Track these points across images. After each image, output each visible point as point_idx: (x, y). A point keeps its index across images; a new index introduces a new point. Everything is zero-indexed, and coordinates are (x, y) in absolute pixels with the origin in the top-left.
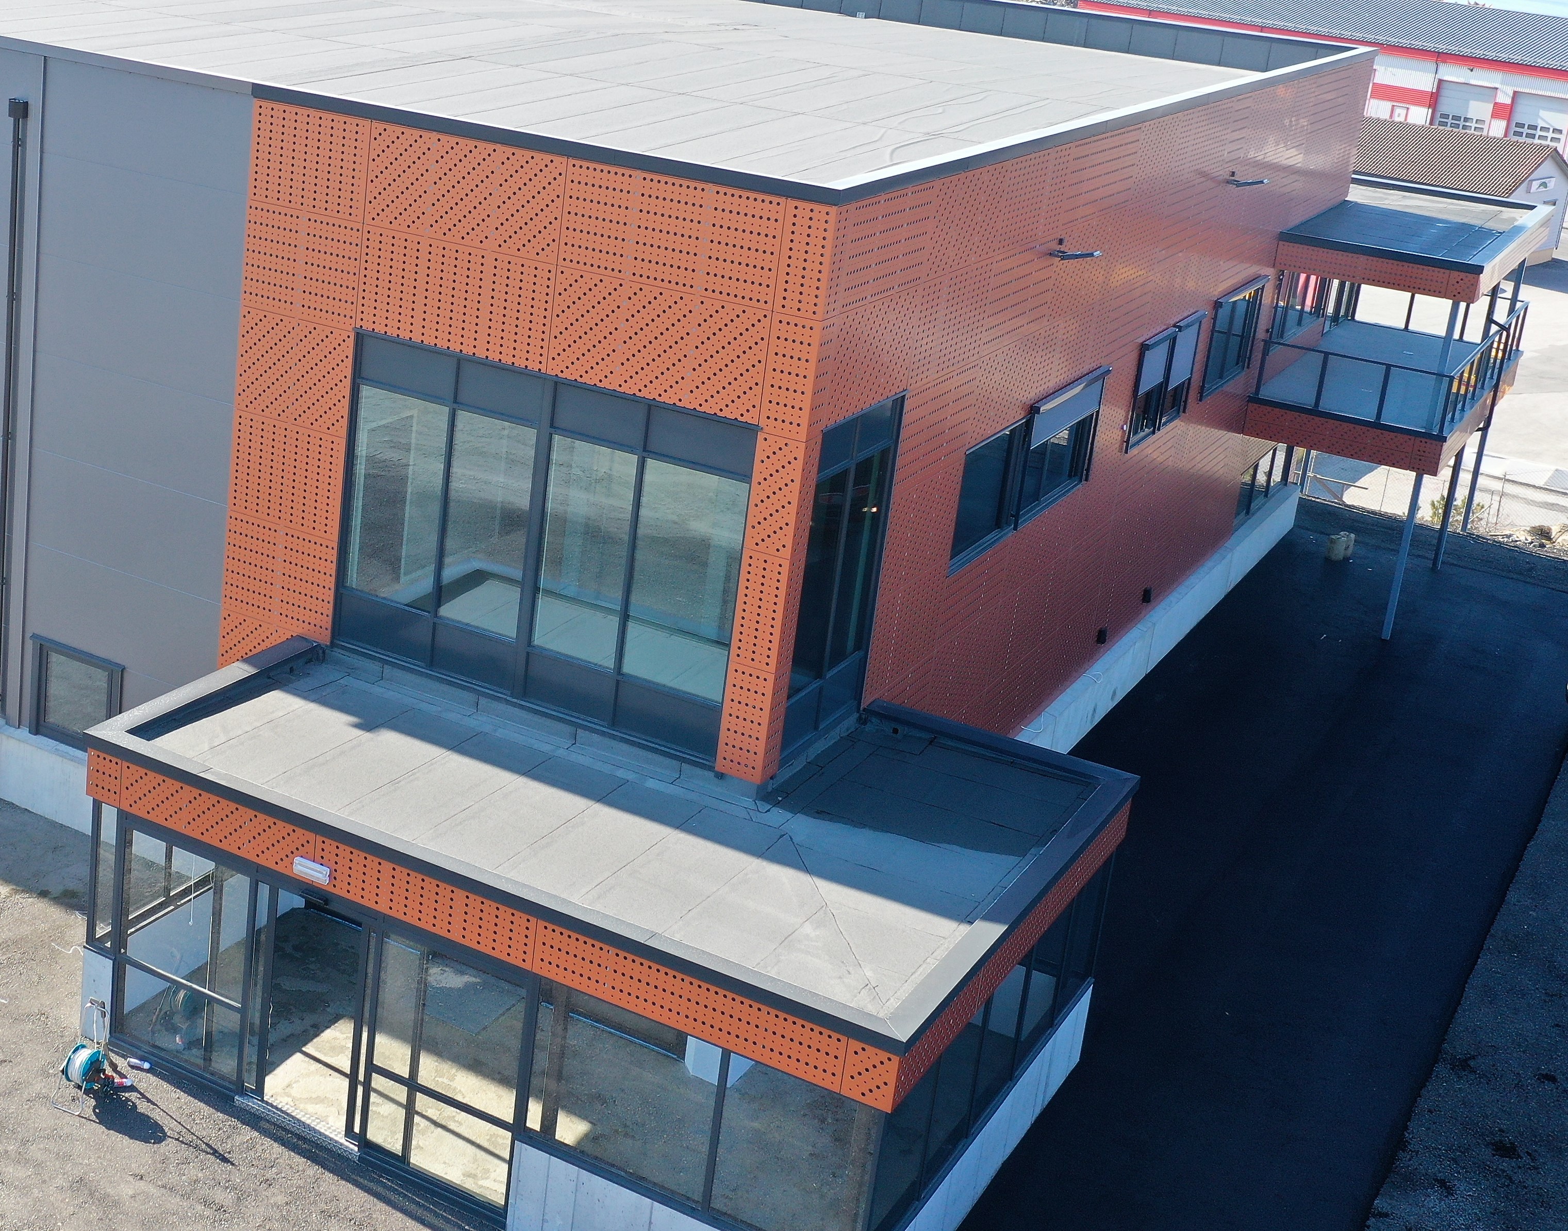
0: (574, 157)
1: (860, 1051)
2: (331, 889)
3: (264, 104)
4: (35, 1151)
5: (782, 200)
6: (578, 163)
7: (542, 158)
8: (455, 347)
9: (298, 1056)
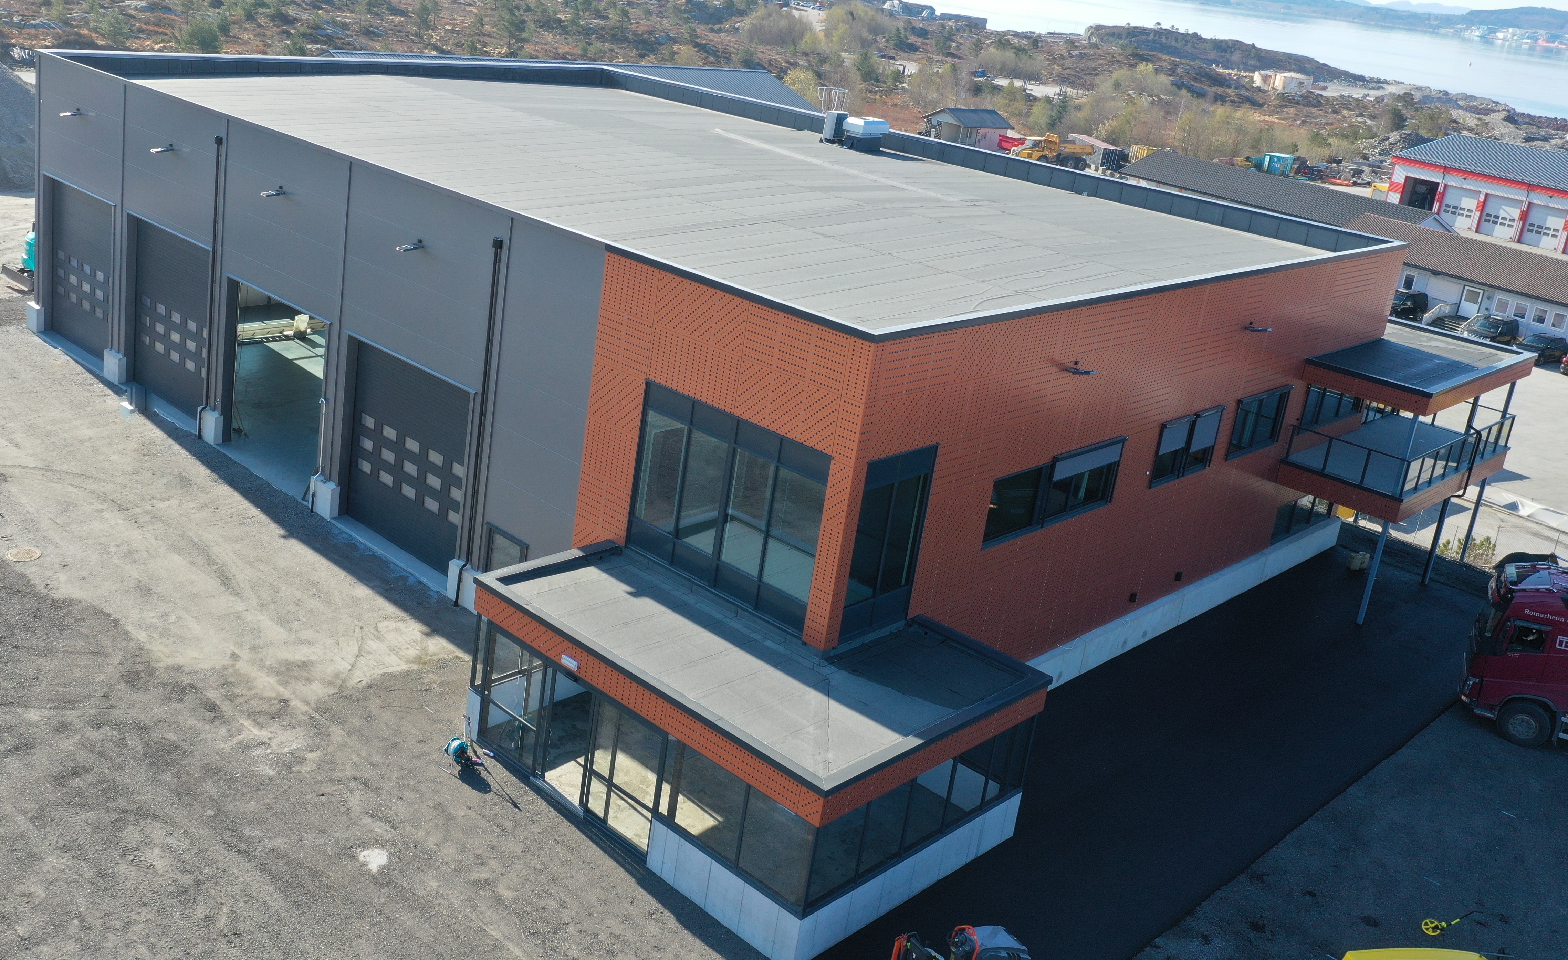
0: (753, 302)
1: (806, 793)
2: (577, 674)
3: (611, 255)
4: (422, 787)
5: (849, 337)
6: (754, 305)
7: (737, 300)
8: (692, 395)
9: (573, 762)
